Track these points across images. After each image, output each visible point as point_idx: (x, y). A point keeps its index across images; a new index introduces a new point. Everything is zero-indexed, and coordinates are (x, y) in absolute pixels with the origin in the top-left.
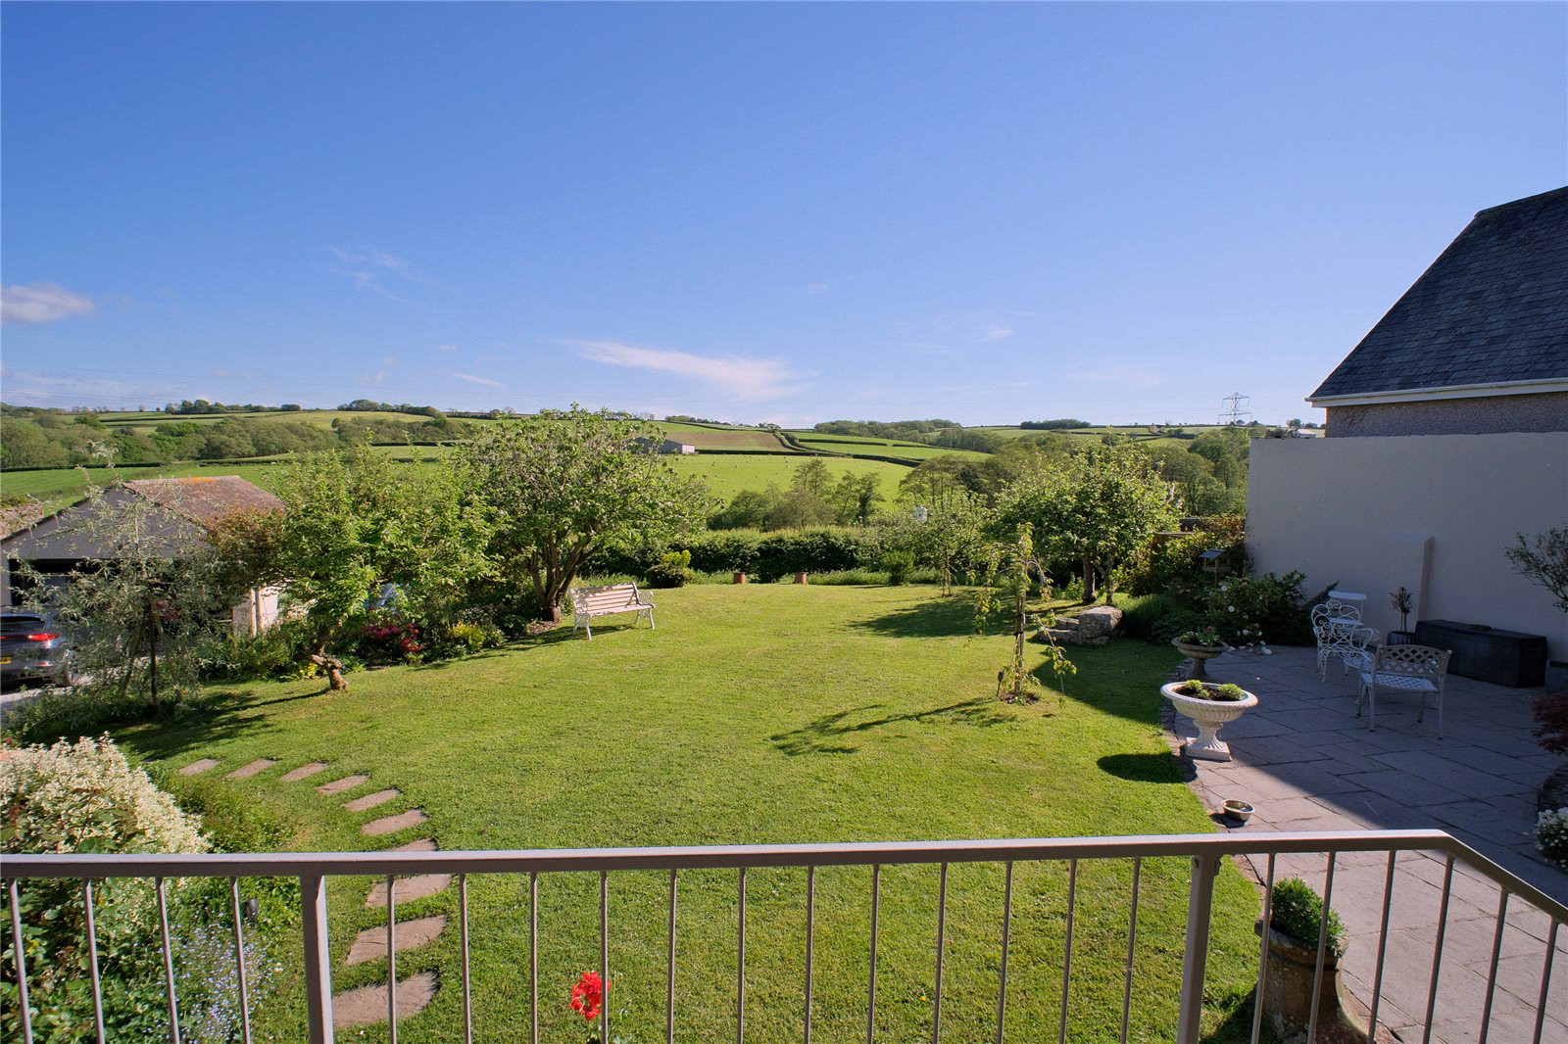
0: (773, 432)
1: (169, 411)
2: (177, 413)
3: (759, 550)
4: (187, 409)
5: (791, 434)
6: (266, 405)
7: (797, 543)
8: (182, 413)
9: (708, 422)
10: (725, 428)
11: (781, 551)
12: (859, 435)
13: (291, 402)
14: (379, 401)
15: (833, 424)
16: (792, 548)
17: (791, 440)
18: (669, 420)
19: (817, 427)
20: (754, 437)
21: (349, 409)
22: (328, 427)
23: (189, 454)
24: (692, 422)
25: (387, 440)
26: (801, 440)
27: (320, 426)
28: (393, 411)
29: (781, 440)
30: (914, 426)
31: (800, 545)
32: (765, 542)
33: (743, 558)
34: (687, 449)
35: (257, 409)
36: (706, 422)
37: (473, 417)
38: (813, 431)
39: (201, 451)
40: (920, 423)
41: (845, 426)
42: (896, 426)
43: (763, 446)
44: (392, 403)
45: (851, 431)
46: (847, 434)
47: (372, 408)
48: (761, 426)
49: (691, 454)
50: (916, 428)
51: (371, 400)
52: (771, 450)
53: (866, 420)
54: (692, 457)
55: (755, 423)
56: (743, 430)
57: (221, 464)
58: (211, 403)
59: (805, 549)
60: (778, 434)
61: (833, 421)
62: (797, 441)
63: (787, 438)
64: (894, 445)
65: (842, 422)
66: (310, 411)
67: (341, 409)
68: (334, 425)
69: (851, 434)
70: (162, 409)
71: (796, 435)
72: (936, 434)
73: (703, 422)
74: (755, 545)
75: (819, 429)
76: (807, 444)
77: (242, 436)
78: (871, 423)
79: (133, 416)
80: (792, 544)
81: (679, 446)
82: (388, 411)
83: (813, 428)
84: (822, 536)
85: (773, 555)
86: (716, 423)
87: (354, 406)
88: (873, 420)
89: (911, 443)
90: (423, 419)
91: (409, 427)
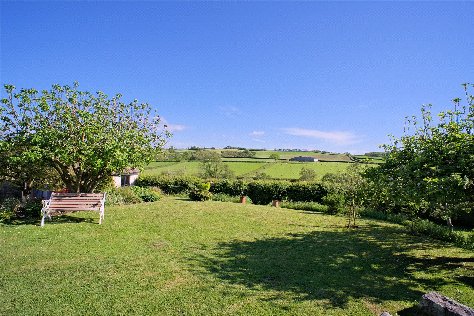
0: (348, 155)
1: (188, 149)
2: (190, 150)
3: (287, 189)
4: (192, 149)
5: (354, 156)
6: (208, 148)
7: (306, 188)
8: (191, 149)
10: (332, 154)
11: (297, 191)
13: (213, 147)
14: (233, 146)
15: (372, 153)
16: (302, 189)
17: (354, 158)
18: (313, 152)
19: (365, 154)
20: (340, 157)
22: (220, 153)
23: (188, 159)
24: (320, 152)
25: (233, 156)
26: (358, 158)
27: (218, 153)
28: (236, 149)
29: (350, 158)
31: (307, 189)
32: (290, 186)
33: (279, 192)
34: (315, 160)
35: (206, 149)
37: (256, 151)
38: (364, 155)
39: (191, 158)
41: (377, 154)
43: (343, 160)
44: (236, 147)
45: (379, 155)
46: (377, 156)
47: (231, 148)
48: (344, 153)
49: (317, 162)
51: (231, 146)
52: (346, 161)
54: (317, 163)
56: (337, 155)
57: (193, 161)
58: (197, 147)
59: (309, 191)
60: (350, 156)
62: (357, 159)
63: (353, 157)
65: (375, 152)
66: (217, 149)
67: (224, 149)
68: (221, 153)
69: (379, 156)
70: (187, 149)
71: (356, 156)
73: (324, 152)
74: (285, 188)
75: (366, 155)
76: (360, 159)
77: (200, 155)
79: (181, 150)
80: (303, 188)
81: (313, 159)
83: (364, 154)
84: (319, 185)
85: (294, 192)
86: (328, 152)
87: (227, 148)
90: (242, 151)
91: (239, 153)
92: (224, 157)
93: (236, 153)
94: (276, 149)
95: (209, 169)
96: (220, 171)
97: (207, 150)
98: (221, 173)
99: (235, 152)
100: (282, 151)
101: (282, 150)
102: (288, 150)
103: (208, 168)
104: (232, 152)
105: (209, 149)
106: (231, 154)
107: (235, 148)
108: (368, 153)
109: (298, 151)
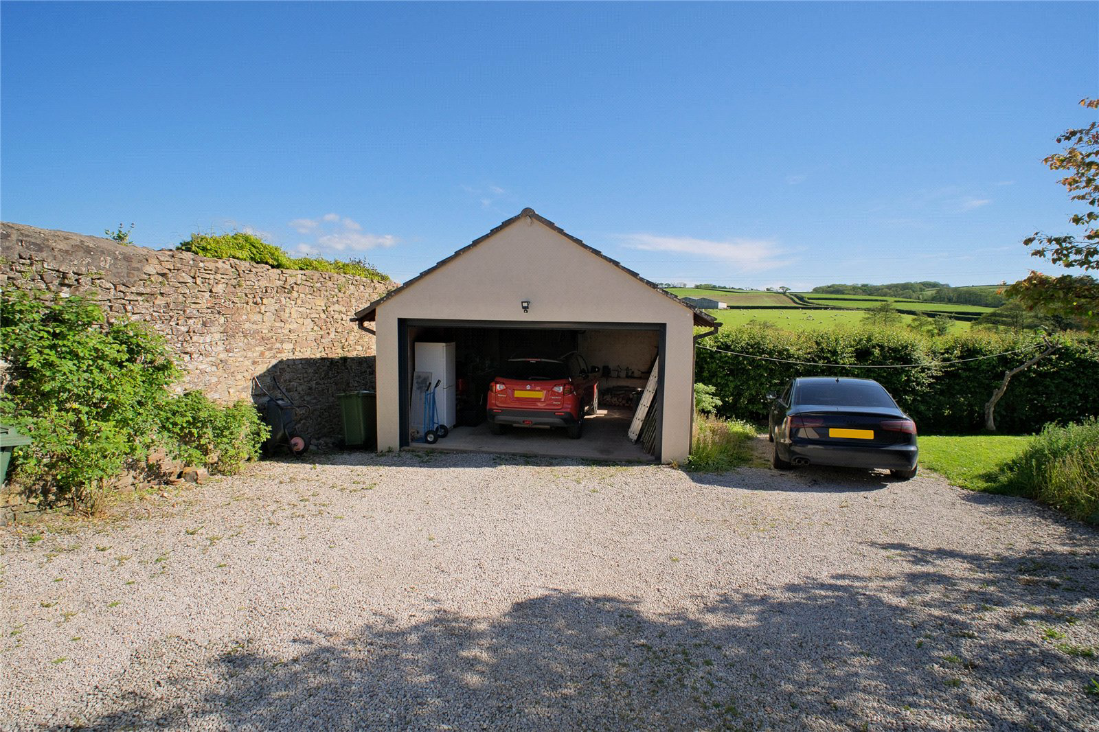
0: (784, 293)
5: (799, 295)
9: (726, 288)
10: (743, 292)
12: (854, 295)
17: (801, 299)
18: (697, 287)
19: (814, 290)
26: (809, 299)
29: (790, 299)
30: (905, 287)
34: (722, 305)
36: (725, 288)
38: (811, 293)
40: (912, 284)
41: (841, 288)
42: (889, 287)
43: (777, 303)
45: (846, 292)
46: (843, 294)
48: (768, 289)
49: (728, 309)
50: (911, 288)
52: (783, 306)
53: (860, 283)
54: (726, 311)
55: (763, 289)
56: (755, 294)
60: (787, 295)
61: (829, 285)
62: (806, 299)
63: (798, 297)
64: (896, 301)
69: (846, 294)
71: (804, 295)
72: (930, 293)
73: (723, 288)
75: (816, 290)
76: (813, 301)
78: (863, 286)
81: (716, 303)
86: (732, 288)
88: (865, 283)
89: (909, 300)
108: (820, 288)
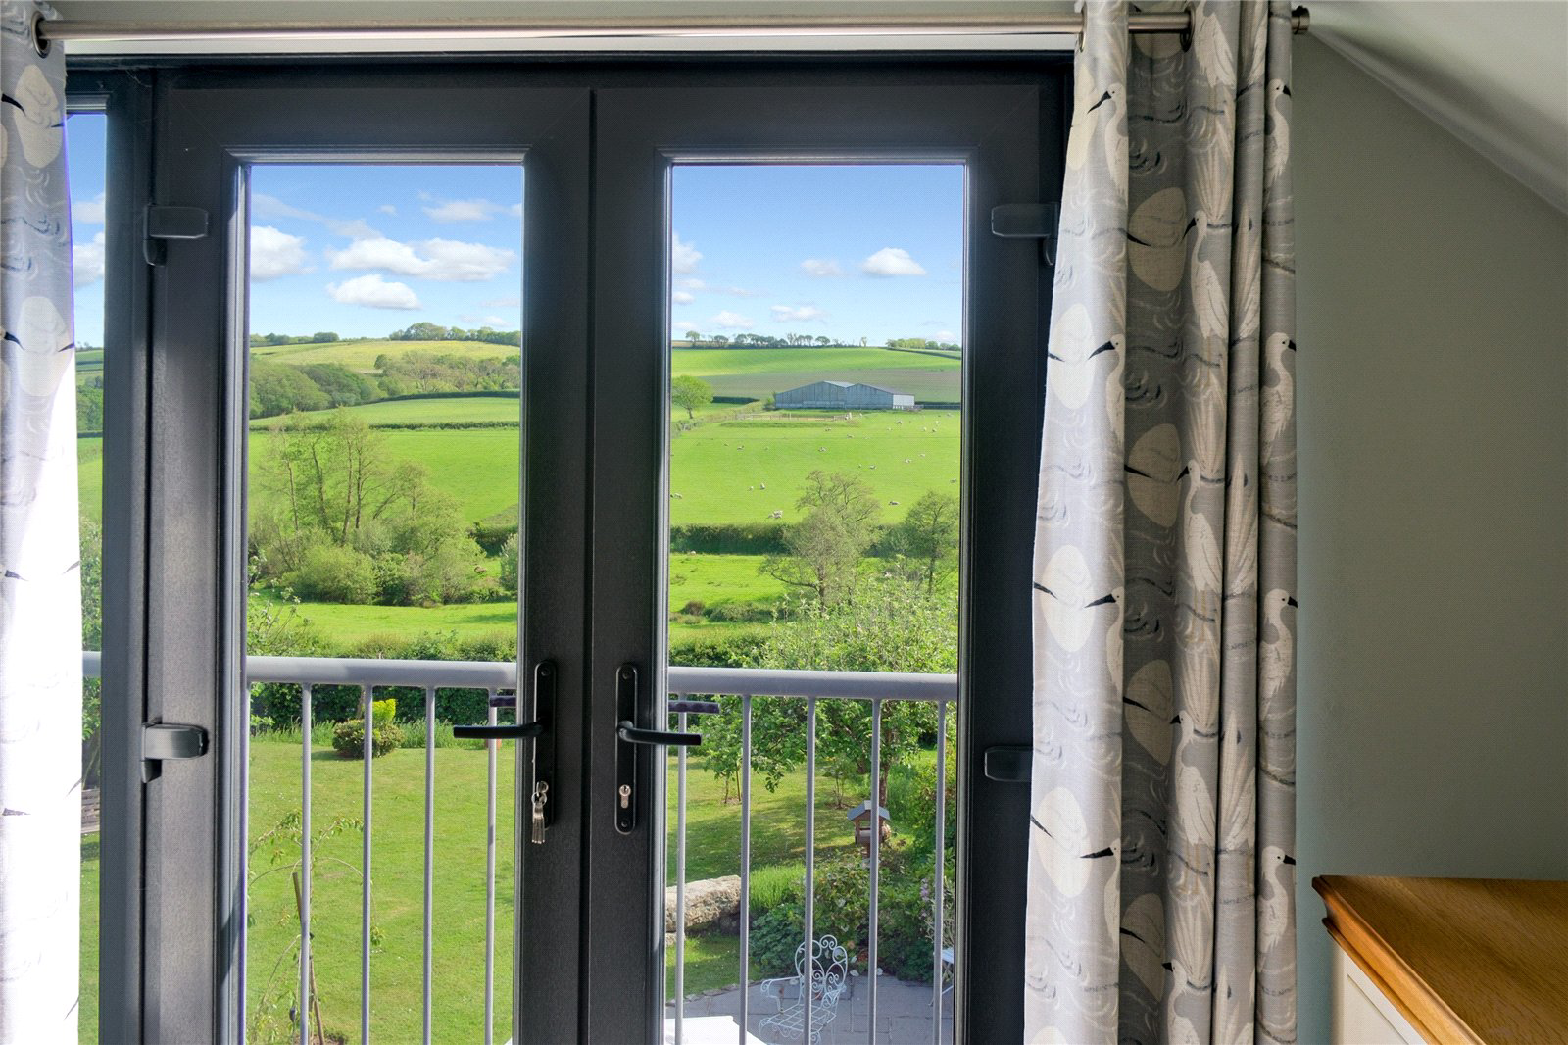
13: (325, 330)
21: (406, 338)
22: (370, 368)
27: (354, 367)
28: (467, 339)
44: (466, 328)
47: (436, 335)
49: (907, 410)
51: (437, 324)
54: (903, 417)
66: (350, 342)
67: (395, 338)
68: (378, 365)
82: (460, 339)
87: (413, 332)
91: (484, 367)
92: (395, 397)
93: (465, 366)
94: (695, 335)
95: (317, 493)
96: (382, 499)
97: (286, 348)
98: (384, 515)
99: (463, 364)
100: (732, 347)
101: (732, 341)
102: (763, 339)
103: (312, 491)
104: (440, 361)
105: (301, 341)
106: (434, 376)
107: (457, 336)
109: (814, 343)
